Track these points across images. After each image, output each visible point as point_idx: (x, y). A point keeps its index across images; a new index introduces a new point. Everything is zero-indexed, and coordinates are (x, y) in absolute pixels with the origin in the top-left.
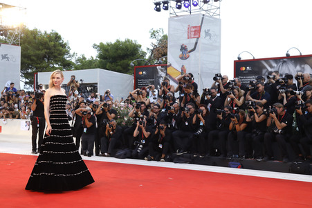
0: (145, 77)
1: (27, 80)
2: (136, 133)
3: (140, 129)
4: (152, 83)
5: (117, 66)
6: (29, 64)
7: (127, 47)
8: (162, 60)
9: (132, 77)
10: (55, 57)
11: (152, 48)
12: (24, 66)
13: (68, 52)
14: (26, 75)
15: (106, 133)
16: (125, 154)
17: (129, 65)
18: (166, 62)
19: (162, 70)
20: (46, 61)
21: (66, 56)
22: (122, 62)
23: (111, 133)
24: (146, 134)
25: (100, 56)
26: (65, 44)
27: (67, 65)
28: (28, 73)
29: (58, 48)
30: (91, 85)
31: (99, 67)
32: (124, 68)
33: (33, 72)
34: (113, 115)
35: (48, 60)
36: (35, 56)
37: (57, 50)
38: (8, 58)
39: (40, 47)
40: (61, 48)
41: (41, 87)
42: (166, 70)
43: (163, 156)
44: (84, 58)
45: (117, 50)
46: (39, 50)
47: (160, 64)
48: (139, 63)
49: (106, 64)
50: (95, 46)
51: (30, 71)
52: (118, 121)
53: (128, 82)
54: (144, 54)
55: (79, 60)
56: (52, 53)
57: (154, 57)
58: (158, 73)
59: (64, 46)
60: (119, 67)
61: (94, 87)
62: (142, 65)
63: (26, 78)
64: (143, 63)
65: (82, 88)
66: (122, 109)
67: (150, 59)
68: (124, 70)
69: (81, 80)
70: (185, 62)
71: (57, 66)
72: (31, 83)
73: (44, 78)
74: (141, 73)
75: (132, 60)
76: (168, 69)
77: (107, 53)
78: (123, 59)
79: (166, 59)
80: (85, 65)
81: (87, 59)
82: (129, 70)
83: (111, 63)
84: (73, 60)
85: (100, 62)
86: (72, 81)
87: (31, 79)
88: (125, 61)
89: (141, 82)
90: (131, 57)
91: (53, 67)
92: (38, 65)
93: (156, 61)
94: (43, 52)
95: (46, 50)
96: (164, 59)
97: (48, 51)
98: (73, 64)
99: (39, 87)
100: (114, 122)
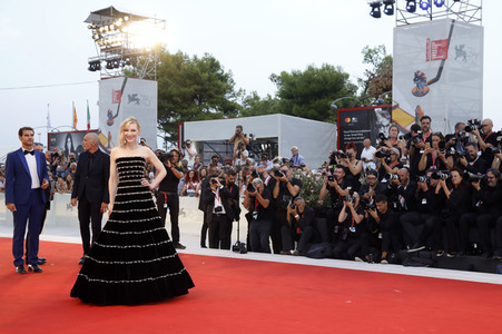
0: (355, 127)
1: (168, 135)
2: (342, 216)
3: (348, 210)
4: (367, 136)
5: (310, 108)
6: (170, 110)
7: (324, 78)
8: (384, 97)
9: (335, 127)
10: (211, 96)
11: (366, 79)
12: (163, 112)
13: (231, 89)
14: (167, 127)
15: (288, 218)
16: (323, 252)
17: (328, 108)
18: (390, 101)
19: (383, 115)
20: (197, 103)
21: (227, 95)
22: (317, 102)
23: (297, 216)
24: (357, 218)
25: (282, 94)
26: (226, 75)
27: (229, 110)
28: (168, 123)
29: (215, 82)
30: (267, 141)
31: (281, 112)
32: (320, 113)
33: (177, 121)
34: (297, 187)
35: (200, 102)
36: (179, 96)
37: (214, 86)
38: (137, 100)
39: (188, 81)
40: (219, 82)
41: (189, 146)
42: (391, 114)
43: (384, 254)
44: (256, 98)
45: (309, 82)
46: (185, 86)
47: (379, 105)
48: (346, 104)
49: (292, 107)
50: (273, 78)
51: (172, 119)
52: (312, 198)
53: (328, 135)
54: (354, 88)
55: (248, 101)
56: (205, 91)
57: (370, 92)
58: (376, 119)
59: (224, 78)
60: (313, 112)
61: (272, 144)
62: (351, 107)
63: (167, 131)
64: (352, 104)
65: (254, 146)
66: (318, 178)
67: (364, 97)
68: (322, 115)
69: (251, 135)
70: (421, 101)
71: (213, 111)
72: (174, 139)
73: (195, 131)
74: (349, 120)
75: (334, 99)
76: (393, 112)
77: (293, 89)
78: (320, 98)
79: (390, 95)
80: (259, 108)
81: (261, 99)
82: (329, 115)
83: (300, 104)
84: (239, 102)
85: (282, 104)
86: (238, 135)
87: (175, 134)
88: (322, 101)
89: (350, 135)
90: (333, 95)
91: (208, 112)
92: (185, 111)
93: (373, 100)
94: (192, 89)
95: (195, 86)
96: (387, 96)
97: (200, 87)
98: (239, 107)
99: (186, 145)
100: (301, 202)
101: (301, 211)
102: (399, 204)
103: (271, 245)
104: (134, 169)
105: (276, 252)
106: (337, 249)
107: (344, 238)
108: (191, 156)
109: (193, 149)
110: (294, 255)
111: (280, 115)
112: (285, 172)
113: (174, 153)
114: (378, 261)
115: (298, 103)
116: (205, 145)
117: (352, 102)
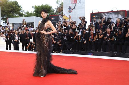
0: (54, 20)
6: (4, 15)
7: (46, 7)
8: (61, 13)
10: (16, 11)
11: (57, 8)
12: (2, 15)
13: (21, 10)
18: (63, 14)
19: (61, 17)
20: (12, 13)
21: (20, 11)
25: (35, 11)
26: (20, 6)
27: (21, 15)
28: (4, 18)
30: (31, 23)
31: (35, 16)
35: (13, 13)
36: (7, 11)
37: (17, 9)
39: (9, 7)
40: (18, 8)
41: (9, 24)
44: (28, 12)
45: (42, 8)
46: (8, 8)
47: (60, 15)
48: (52, 14)
49: (38, 15)
50: (33, 7)
51: (5, 17)
54: (54, 10)
55: (26, 13)
56: (14, 10)
57: (58, 12)
58: (59, 18)
59: (19, 7)
61: (33, 24)
63: (4, 20)
65: (28, 25)
67: (56, 13)
70: (70, 14)
71: (17, 15)
72: (6, 22)
73: (11, 20)
74: (52, 18)
76: (64, 16)
77: (38, 10)
79: (63, 12)
80: (29, 15)
81: (30, 13)
84: (24, 13)
85: (35, 14)
91: (15, 16)
92: (9, 15)
93: (58, 14)
94: (10, 9)
95: (11, 8)
96: (62, 13)
97: (13, 9)
98: (24, 15)
111: (34, 17)
115: (39, 14)
116: (14, 24)
117: (53, 14)
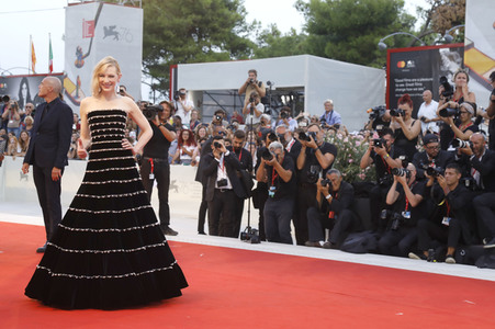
0: (411, 74)
1: (157, 82)
2: (391, 196)
3: (400, 188)
4: (429, 86)
5: (349, 48)
6: (160, 47)
8: (452, 33)
9: (382, 73)
10: (214, 30)
11: (429, 7)
12: (149, 51)
13: (241, 20)
14: (155, 71)
15: (319, 198)
16: (364, 244)
17: (374, 47)
18: (462, 38)
19: (451, 58)
20: (196, 38)
21: (236, 29)
22: (360, 39)
23: (329, 197)
24: (413, 199)
25: (312, 28)
27: (239, 49)
28: (157, 66)
29: (220, 11)
30: (290, 91)
31: (308, 52)
32: (364, 54)
33: (168, 63)
34: (329, 156)
35: (200, 37)
36: (172, 29)
37: (219, 15)
38: (116, 34)
39: (184, 9)
40: (226, 11)
41: (183, 96)
42: (462, 56)
43: (450, 251)
44: (276, 32)
45: (349, 12)
46: (179, 15)
47: (446, 43)
48: (399, 43)
49: (324, 45)
50: (299, 6)
51: (161, 61)
52: (350, 170)
53: (373, 84)
54: (412, 20)
55: (264, 37)
56: (207, 22)
57: (434, 26)
58: (441, 63)
59: (232, 6)
60: (353, 52)
61: (297, 95)
62: (405, 47)
63: (154, 76)
64: (408, 42)
65: (271, 98)
66: (358, 143)
67: (424, 33)
68: (365, 57)
69: (269, 83)
71: (217, 50)
72: (164, 87)
73: (192, 77)
74: (403, 64)
75: (383, 35)
76: (466, 54)
77: (326, 21)
78: (363, 34)
79: (462, 30)
80: (279, 47)
81: (283, 35)
82: (375, 57)
83: (336, 42)
84: (253, 37)
85: (312, 41)
86: (250, 84)
87: (164, 77)
88: (367, 37)
89: (403, 85)
90: (382, 29)
91: (210, 52)
92: (179, 49)
93: (437, 37)
94: (189, 20)
95: (194, 16)
96: (457, 32)
97: (199, 17)
98: (253, 45)
99: (179, 95)
100: (336, 176)
101: (336, 188)
102: (472, 182)
103: (293, 233)
104: (112, 126)
105: (301, 243)
106: (384, 240)
107: (395, 225)
108: (186, 111)
109: (189, 102)
110: (325, 247)
111: (307, 56)
112: (313, 135)
113: (165, 106)
114: (441, 259)
115: (332, 41)
116: (205, 96)
117: (407, 40)
